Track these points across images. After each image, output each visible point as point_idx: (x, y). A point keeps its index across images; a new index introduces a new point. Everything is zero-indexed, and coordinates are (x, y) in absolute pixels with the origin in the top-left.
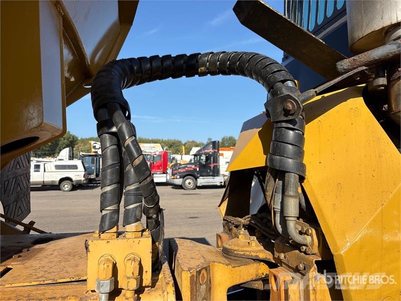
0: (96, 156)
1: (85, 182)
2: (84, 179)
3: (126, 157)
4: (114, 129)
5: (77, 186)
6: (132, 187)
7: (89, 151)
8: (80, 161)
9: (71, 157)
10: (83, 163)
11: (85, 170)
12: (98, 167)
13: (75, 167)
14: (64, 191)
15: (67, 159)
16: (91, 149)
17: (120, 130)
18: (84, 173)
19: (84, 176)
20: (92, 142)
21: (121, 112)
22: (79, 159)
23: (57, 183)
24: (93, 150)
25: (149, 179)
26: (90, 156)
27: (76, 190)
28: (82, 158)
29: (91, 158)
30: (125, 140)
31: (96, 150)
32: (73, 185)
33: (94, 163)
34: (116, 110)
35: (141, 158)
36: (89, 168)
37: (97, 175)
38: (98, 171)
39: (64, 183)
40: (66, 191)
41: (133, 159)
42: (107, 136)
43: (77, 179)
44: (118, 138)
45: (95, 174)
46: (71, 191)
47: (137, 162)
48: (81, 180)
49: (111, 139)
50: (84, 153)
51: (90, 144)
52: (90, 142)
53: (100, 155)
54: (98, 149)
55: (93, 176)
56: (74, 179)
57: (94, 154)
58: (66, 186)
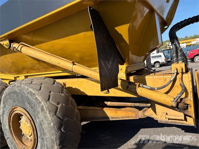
0: (170, 49)
1: (165, 62)
2: (165, 61)
3: (177, 48)
4: (175, 43)
5: (162, 65)
6: (180, 54)
7: (166, 47)
8: (162, 53)
9: (158, 52)
10: (164, 54)
11: (165, 57)
12: (171, 55)
13: (160, 56)
14: (156, 68)
15: (156, 53)
16: (167, 46)
17: (176, 43)
18: (165, 58)
19: (165, 60)
20: (167, 43)
21: (176, 40)
22: (162, 52)
23: (153, 64)
24: (168, 47)
25: (182, 52)
26: (167, 50)
27: (162, 67)
28: (163, 51)
29: (167, 51)
30: (177, 45)
31: (170, 47)
32: (160, 64)
33: (169, 53)
34: (175, 39)
35: (180, 48)
36: (167, 56)
37: (171, 59)
38: (171, 57)
39: (156, 64)
40: (158, 67)
41: (179, 49)
42: (173, 45)
43: (162, 62)
44: (175, 45)
45: (170, 58)
46: (160, 67)
47: (180, 49)
48: (164, 62)
49: (174, 45)
50: (164, 49)
51: (167, 44)
52: (166, 43)
53: (172, 49)
54: (171, 46)
55: (169, 60)
56: (160, 62)
57: (169, 49)
58: (157, 65)
